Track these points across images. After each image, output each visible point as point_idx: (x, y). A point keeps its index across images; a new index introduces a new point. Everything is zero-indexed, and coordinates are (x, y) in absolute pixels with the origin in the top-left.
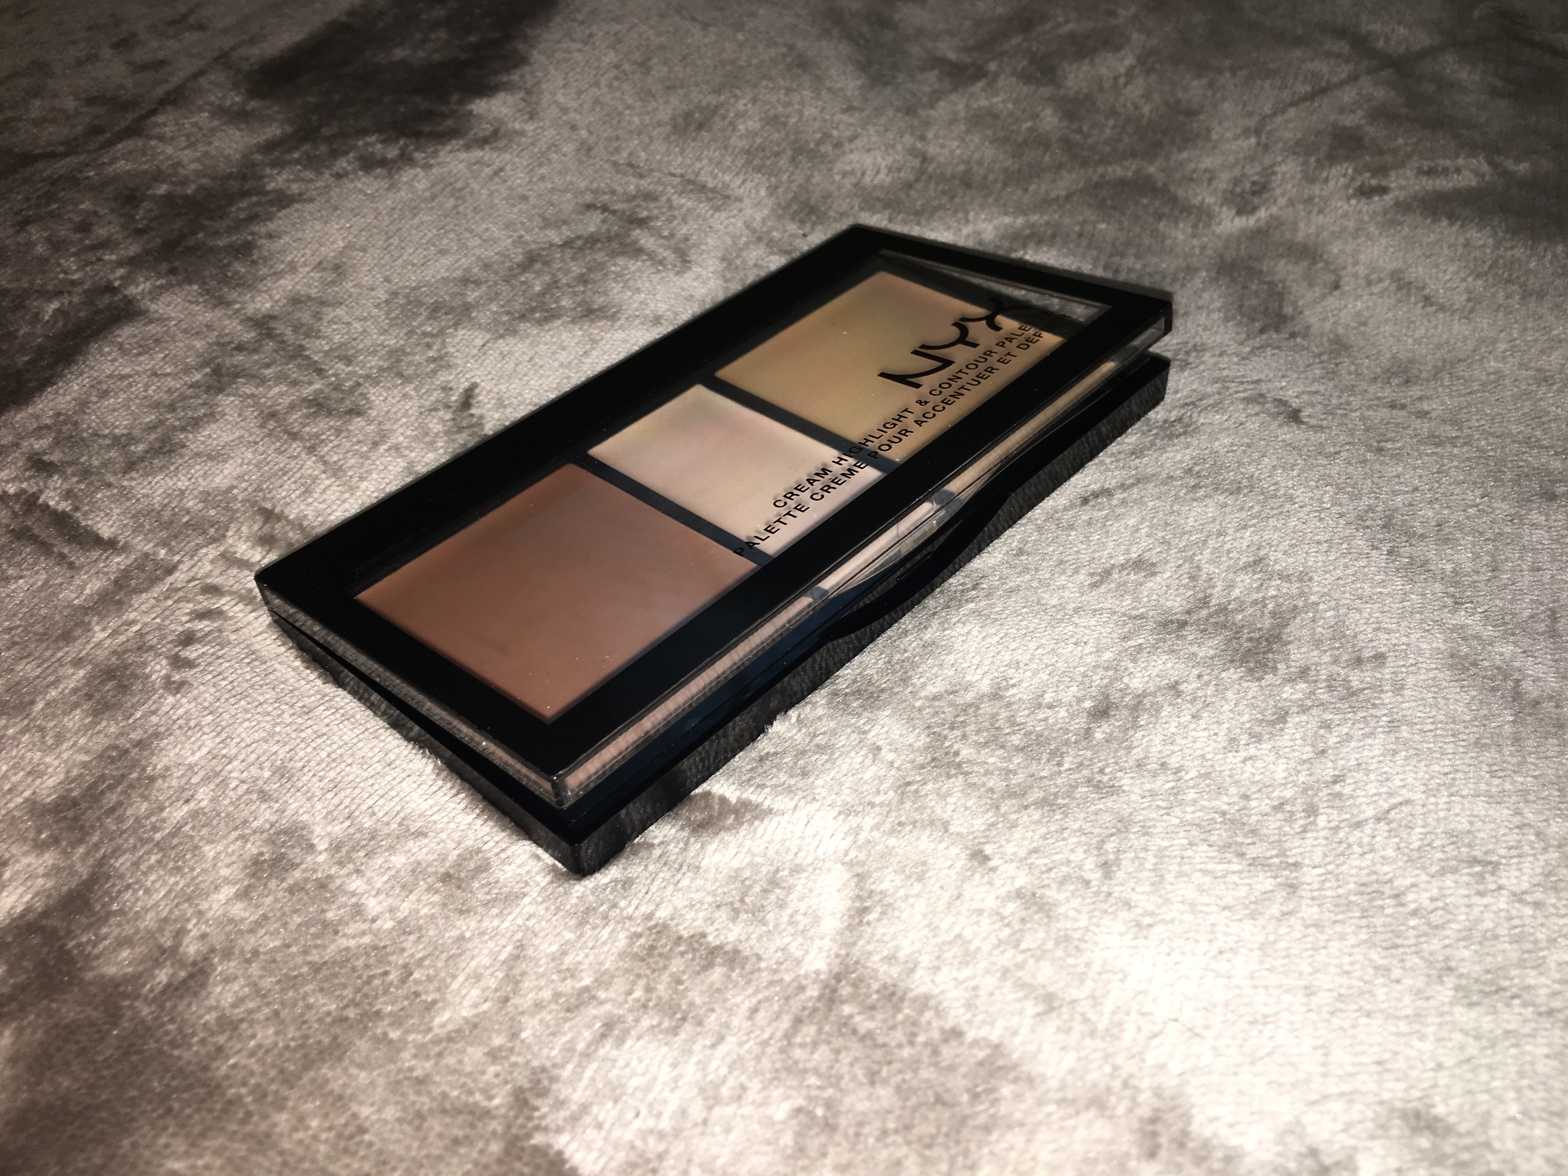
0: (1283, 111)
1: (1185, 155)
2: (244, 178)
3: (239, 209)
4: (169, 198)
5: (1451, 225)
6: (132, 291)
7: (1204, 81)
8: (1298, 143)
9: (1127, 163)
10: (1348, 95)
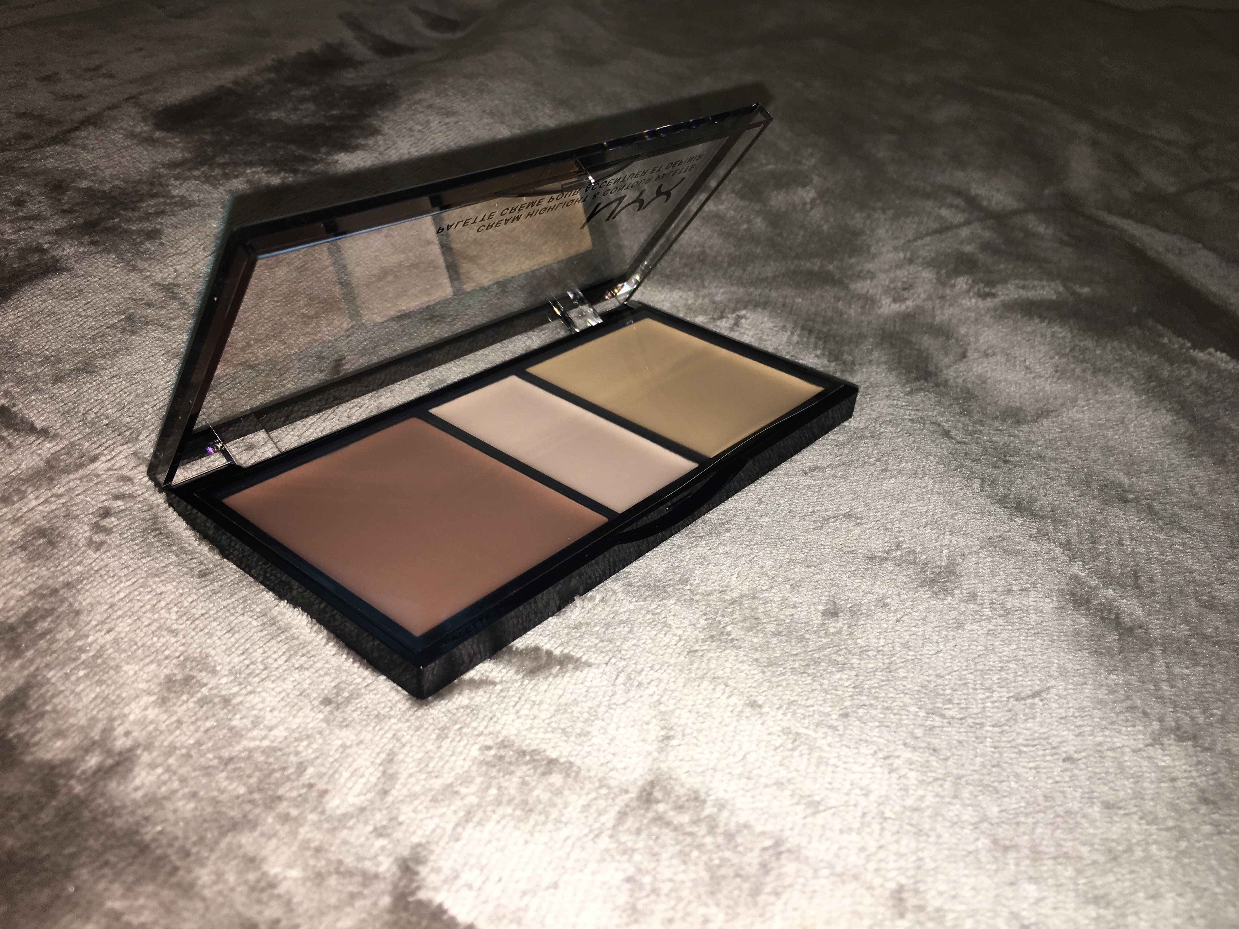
0: (921, 238)
1: (853, 260)
2: (152, 184)
3: (148, 205)
4: (88, 191)
5: (1042, 322)
6: (58, 253)
7: (864, 215)
8: (933, 260)
9: (815, 260)
10: (965, 232)
